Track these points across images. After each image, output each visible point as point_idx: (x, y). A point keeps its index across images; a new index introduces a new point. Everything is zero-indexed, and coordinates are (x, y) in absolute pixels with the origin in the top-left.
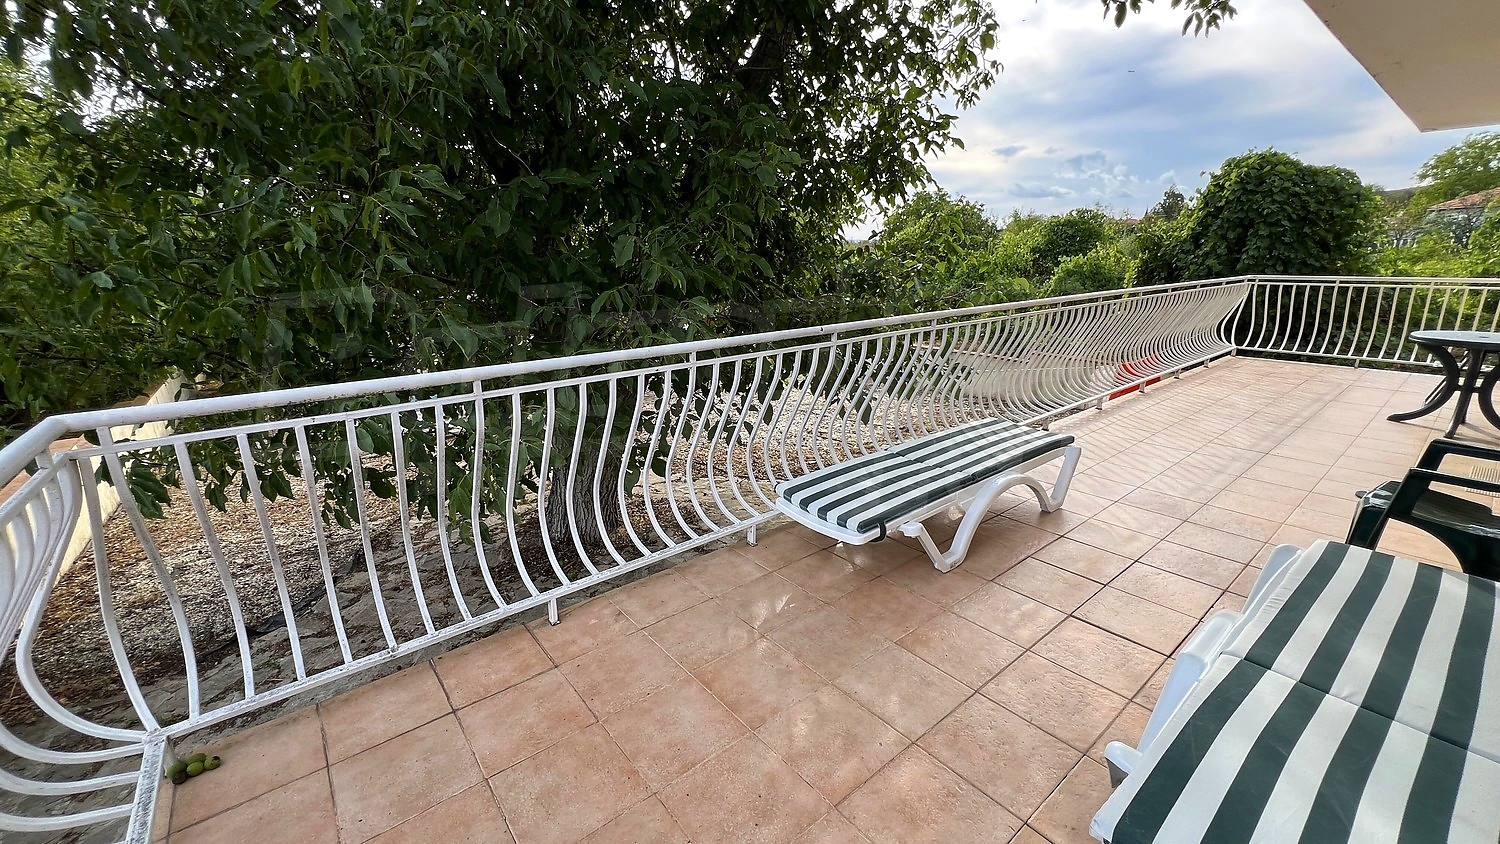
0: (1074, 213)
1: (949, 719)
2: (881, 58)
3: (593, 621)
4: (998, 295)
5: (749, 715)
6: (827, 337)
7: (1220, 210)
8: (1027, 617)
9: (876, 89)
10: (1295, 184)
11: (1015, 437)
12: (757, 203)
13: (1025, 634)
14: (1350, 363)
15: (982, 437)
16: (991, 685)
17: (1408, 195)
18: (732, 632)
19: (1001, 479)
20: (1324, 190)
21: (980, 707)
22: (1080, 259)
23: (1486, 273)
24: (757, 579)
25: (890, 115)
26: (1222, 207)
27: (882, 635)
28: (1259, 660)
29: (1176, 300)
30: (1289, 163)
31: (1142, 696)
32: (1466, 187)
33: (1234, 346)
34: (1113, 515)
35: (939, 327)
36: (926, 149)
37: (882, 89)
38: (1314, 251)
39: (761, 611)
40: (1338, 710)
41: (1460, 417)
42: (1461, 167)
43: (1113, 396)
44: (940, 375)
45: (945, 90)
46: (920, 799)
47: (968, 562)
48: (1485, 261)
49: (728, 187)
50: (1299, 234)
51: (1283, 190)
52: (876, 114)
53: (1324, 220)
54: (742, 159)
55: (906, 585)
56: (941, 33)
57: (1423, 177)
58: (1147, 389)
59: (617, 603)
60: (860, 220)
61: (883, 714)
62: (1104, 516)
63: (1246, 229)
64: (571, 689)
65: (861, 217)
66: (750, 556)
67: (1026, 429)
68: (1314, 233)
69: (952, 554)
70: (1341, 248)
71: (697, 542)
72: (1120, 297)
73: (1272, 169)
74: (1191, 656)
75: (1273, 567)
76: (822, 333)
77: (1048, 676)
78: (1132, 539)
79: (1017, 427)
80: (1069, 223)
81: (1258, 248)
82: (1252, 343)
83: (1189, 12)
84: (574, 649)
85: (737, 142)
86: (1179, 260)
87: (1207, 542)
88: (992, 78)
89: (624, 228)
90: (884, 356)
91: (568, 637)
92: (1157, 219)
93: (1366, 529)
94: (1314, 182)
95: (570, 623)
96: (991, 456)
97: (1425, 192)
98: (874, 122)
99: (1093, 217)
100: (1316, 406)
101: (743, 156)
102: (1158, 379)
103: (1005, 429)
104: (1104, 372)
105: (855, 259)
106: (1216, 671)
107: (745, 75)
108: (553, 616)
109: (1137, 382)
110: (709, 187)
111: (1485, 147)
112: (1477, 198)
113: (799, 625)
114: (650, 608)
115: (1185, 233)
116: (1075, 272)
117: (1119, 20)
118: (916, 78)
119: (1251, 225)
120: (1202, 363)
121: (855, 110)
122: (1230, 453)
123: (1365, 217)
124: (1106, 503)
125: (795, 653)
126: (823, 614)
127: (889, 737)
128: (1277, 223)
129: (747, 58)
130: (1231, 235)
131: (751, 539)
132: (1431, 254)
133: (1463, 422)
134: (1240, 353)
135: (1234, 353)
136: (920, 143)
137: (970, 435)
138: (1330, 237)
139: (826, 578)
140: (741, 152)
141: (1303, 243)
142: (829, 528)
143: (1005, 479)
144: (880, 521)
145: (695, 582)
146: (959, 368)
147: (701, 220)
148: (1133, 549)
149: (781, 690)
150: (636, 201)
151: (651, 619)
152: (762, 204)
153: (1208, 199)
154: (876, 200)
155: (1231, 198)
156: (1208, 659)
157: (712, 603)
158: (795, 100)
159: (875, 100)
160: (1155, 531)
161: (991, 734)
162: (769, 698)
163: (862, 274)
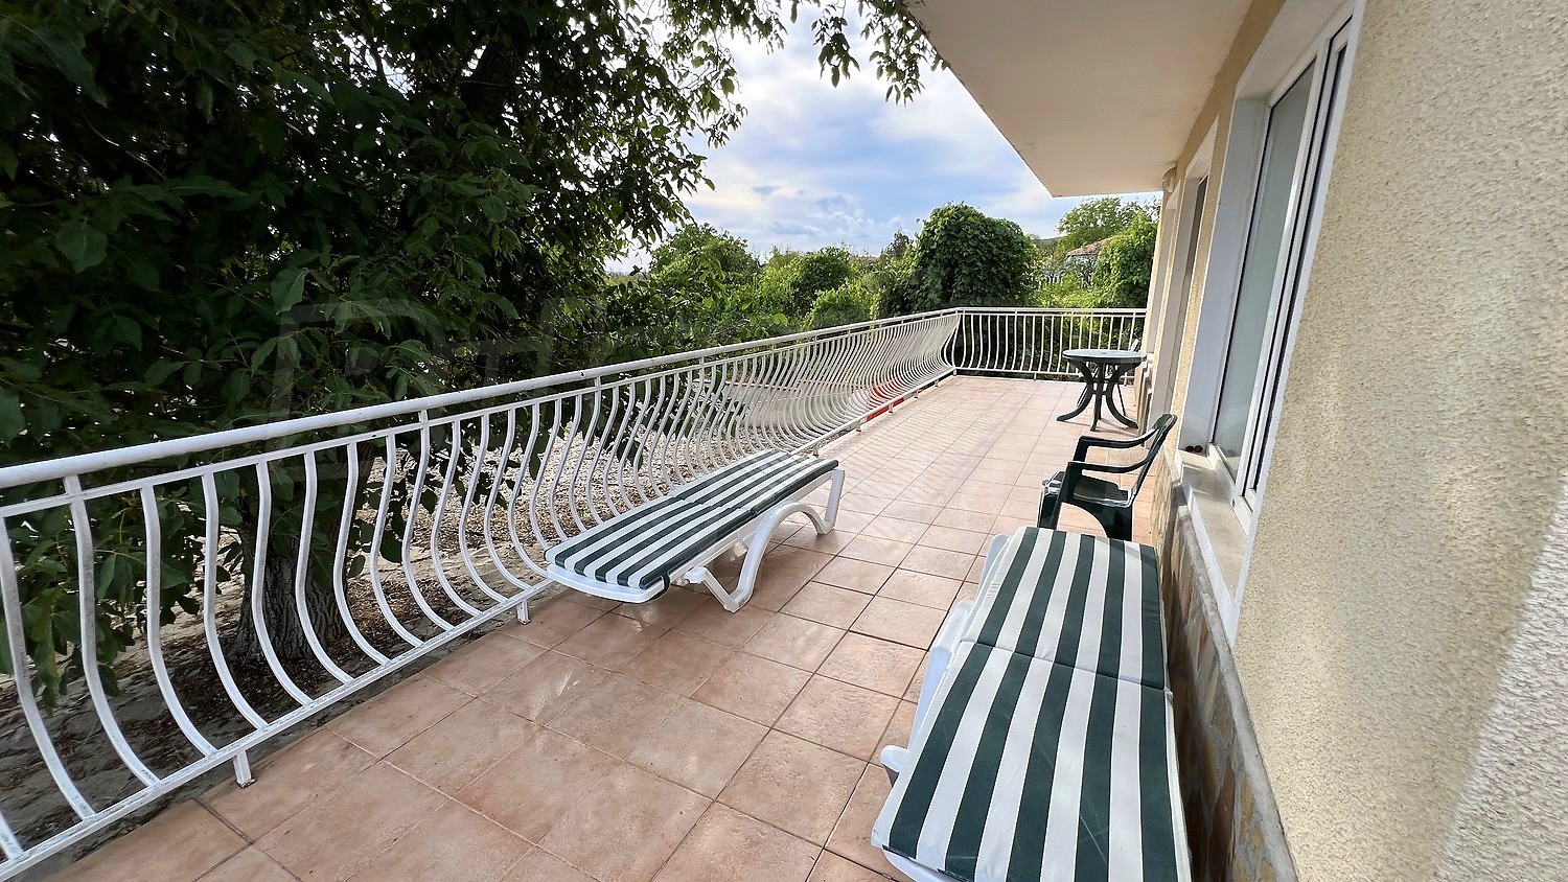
0: (824, 251)
1: (747, 765)
2: (624, 90)
3: (308, 766)
4: (762, 331)
5: (531, 826)
6: (588, 383)
7: (933, 251)
8: (812, 641)
9: (623, 120)
10: (982, 233)
11: (788, 466)
12: (491, 234)
13: (811, 658)
14: (1031, 377)
15: (758, 470)
16: (784, 718)
17: (1054, 242)
18: (504, 732)
19: (778, 510)
20: (1001, 238)
21: (777, 741)
22: (833, 293)
23: (1102, 305)
24: (533, 662)
25: (639, 149)
26: (935, 250)
27: (676, 693)
28: (986, 642)
29: (908, 331)
30: (975, 215)
31: (909, 693)
32: (1086, 239)
33: (954, 367)
34: (877, 528)
35: (707, 365)
36: (680, 186)
37: (631, 121)
38: (1000, 286)
39: (538, 700)
40: (1040, 669)
41: (1098, 416)
42: (1082, 223)
43: (870, 418)
44: (714, 412)
45: (693, 128)
46: (724, 859)
47: (754, 598)
48: (1101, 294)
49: (452, 215)
50: (988, 273)
51: (975, 237)
52: (626, 145)
53: (1003, 262)
54: (465, 185)
55: (697, 634)
56: (683, 72)
57: (1062, 229)
58: (895, 409)
59: (346, 733)
60: (622, 254)
61: (682, 779)
62: (870, 530)
63: (953, 267)
64: (277, 868)
65: (623, 250)
66: (524, 637)
67: (796, 457)
68: (999, 272)
69: (740, 592)
70: (1016, 284)
71: (451, 633)
72: (867, 328)
73: (965, 219)
74: (940, 649)
75: (993, 553)
76: (583, 378)
77: (834, 696)
78: (892, 548)
79: (789, 456)
80: (820, 260)
81: (963, 284)
82: (966, 365)
83: (890, 84)
84: (282, 810)
85: (459, 164)
86: (909, 294)
87: (949, 539)
88: (737, 120)
89: (311, 259)
90: (654, 399)
91: (269, 797)
92: (891, 257)
93: (1049, 512)
94: (994, 231)
95: (271, 778)
96: (768, 488)
97: (1064, 241)
98: (624, 154)
99: (840, 255)
100: (1013, 413)
101: (466, 183)
102: (902, 400)
103: (779, 460)
104: (859, 394)
105: (618, 296)
106: (959, 655)
107: (469, 87)
108: (243, 774)
109: (886, 404)
110: (427, 214)
111: (1093, 210)
112: (1092, 247)
113: (585, 704)
114: (392, 729)
115: (910, 271)
116: (830, 305)
117: (835, 80)
118: (662, 113)
119: (956, 265)
120: (933, 383)
121: (603, 140)
122: (958, 460)
123: (1028, 260)
124: (869, 518)
125: (582, 738)
126: (610, 685)
127: (690, 803)
128: (973, 264)
129: (471, 70)
130: (943, 273)
131: (523, 616)
132: (1071, 289)
133: (1100, 418)
134: (960, 372)
135: (955, 373)
136: (673, 180)
137: (748, 469)
138: (1009, 276)
139: (613, 642)
140: (464, 176)
141: (992, 280)
142: (610, 590)
143: (780, 510)
144: (663, 572)
145: (452, 683)
146: (732, 403)
147: (421, 254)
148: (895, 556)
149: (567, 785)
150: (321, 227)
151: (395, 742)
152: (496, 237)
153: (925, 242)
154: (635, 235)
155: (940, 242)
156: (952, 650)
157: (477, 703)
158: (532, 123)
159: (624, 132)
160: (908, 539)
161: (787, 767)
162: (553, 800)
163: (628, 311)
